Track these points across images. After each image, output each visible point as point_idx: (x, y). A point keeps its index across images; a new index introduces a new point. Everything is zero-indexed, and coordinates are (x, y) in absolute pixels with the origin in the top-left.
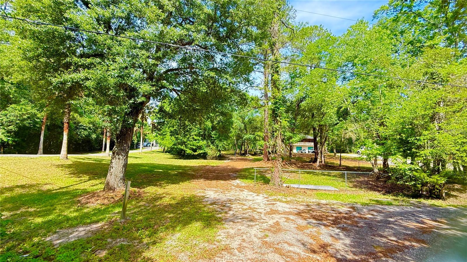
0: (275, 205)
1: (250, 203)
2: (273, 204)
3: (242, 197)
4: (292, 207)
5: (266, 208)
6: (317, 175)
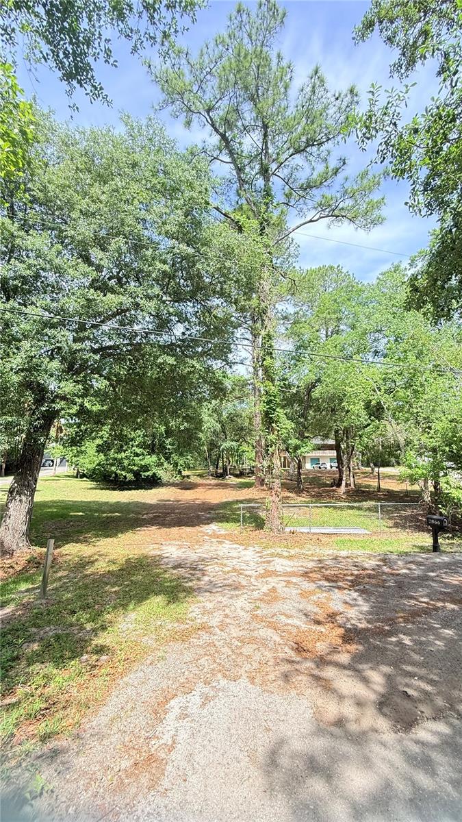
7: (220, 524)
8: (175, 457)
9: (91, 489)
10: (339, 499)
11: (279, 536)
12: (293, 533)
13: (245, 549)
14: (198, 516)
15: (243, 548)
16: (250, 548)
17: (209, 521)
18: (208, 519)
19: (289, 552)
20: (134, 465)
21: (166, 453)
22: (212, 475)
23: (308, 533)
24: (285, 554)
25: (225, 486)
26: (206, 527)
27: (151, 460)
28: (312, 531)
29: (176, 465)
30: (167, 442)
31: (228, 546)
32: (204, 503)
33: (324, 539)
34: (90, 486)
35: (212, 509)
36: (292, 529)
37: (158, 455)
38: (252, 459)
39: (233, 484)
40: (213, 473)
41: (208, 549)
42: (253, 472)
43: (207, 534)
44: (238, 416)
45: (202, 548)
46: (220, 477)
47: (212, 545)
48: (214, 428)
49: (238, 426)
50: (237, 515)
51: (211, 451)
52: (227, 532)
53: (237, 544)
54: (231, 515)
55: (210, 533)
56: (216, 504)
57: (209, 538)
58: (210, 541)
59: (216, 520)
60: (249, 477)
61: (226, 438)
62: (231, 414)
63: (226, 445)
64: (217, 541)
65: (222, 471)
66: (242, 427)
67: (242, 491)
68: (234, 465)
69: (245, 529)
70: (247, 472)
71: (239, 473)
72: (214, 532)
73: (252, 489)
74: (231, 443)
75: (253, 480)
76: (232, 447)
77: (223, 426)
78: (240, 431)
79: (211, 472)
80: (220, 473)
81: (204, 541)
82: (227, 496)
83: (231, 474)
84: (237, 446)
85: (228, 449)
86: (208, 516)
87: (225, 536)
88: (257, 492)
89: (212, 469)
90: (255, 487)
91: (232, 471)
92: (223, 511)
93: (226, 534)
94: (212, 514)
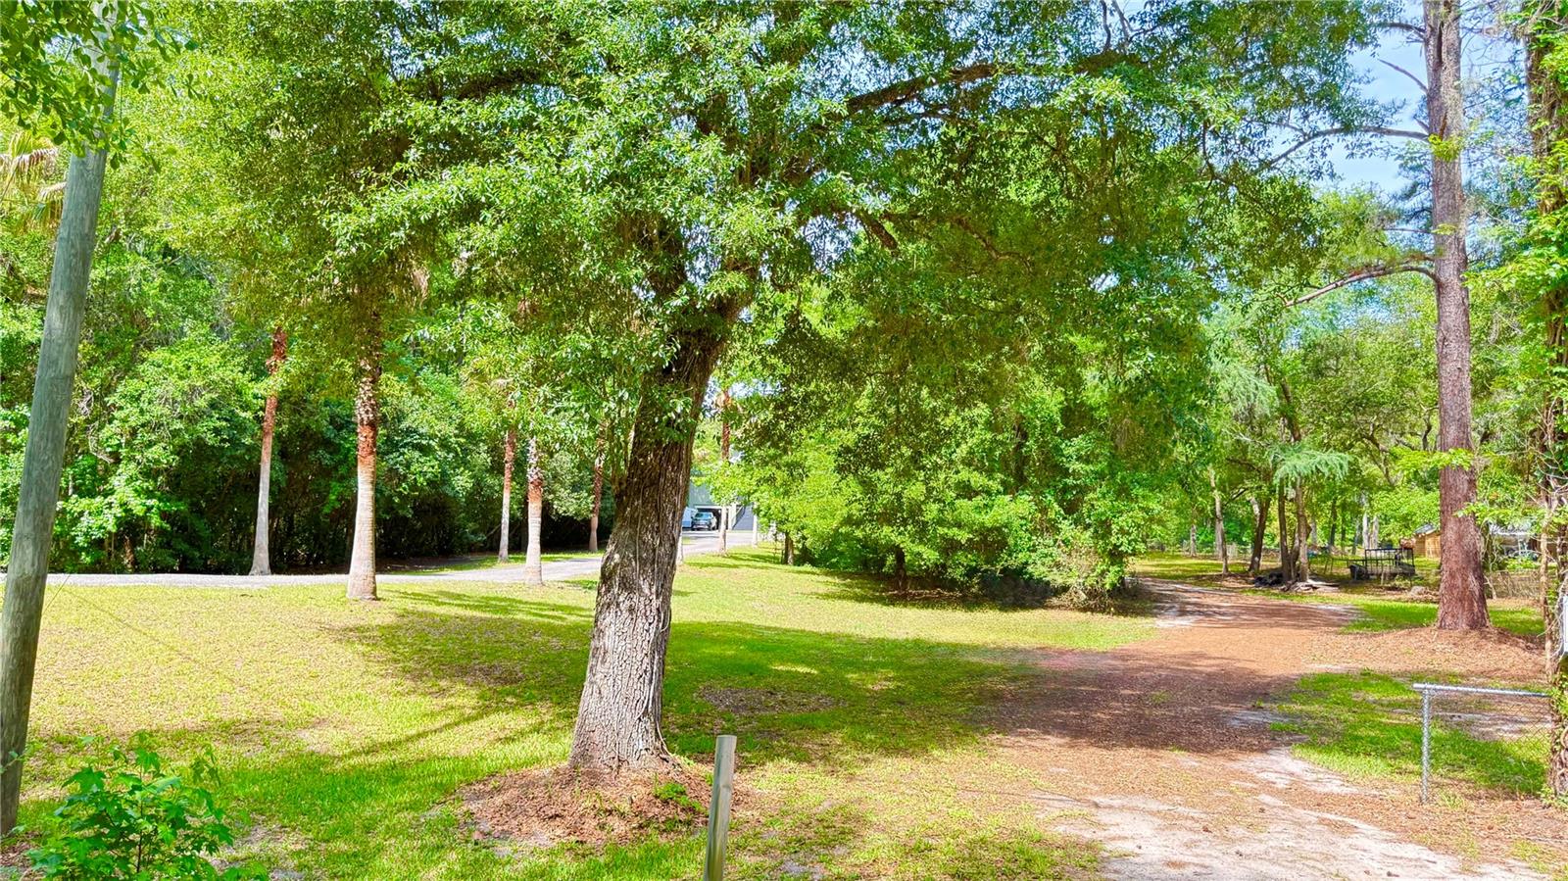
7: (1315, 756)
8: (1099, 502)
9: (827, 596)
13: (1467, 869)
14: (1215, 719)
16: (1488, 866)
17: (1267, 739)
18: (1258, 730)
20: (959, 525)
21: (1066, 489)
22: (1242, 576)
25: (1304, 617)
26: (1259, 759)
27: (1012, 510)
29: (1103, 528)
30: (1071, 451)
31: (1376, 846)
32: (1226, 675)
34: (823, 589)
35: (1266, 696)
37: (1038, 492)
38: (1406, 521)
39: (1335, 613)
40: (1241, 568)
41: (1291, 849)
42: (1409, 573)
43: (1269, 787)
44: (1345, 353)
45: (1260, 841)
46: (1271, 585)
47: (1305, 833)
48: (1248, 400)
49: (1346, 392)
50: (1383, 727)
51: (1233, 486)
52: (1354, 790)
53: (1419, 843)
54: (1354, 727)
55: (1281, 784)
56: (1279, 679)
57: (1281, 804)
58: (1287, 815)
59: (1295, 740)
60: (1394, 588)
61: (1298, 439)
62: (1314, 346)
63: (1297, 463)
64: (1321, 821)
65: (1277, 563)
66: (1365, 396)
67: (1379, 639)
68: (1322, 542)
69: (1439, 785)
70: (1387, 570)
71: (1347, 572)
72: (1295, 782)
73: (1423, 633)
74: (1322, 456)
75: (1413, 600)
76: (1325, 470)
77: (1283, 392)
78: (1355, 411)
79: (1232, 565)
80: (1267, 570)
81: (1262, 810)
82: (1318, 654)
83: (1316, 577)
84: (1346, 467)
85: (1307, 477)
86: (1254, 718)
87: (1349, 804)
88: (1450, 650)
89: (1237, 555)
90: (1441, 626)
91: (1317, 567)
92: (1314, 708)
93: (1353, 798)
94: (1269, 715)
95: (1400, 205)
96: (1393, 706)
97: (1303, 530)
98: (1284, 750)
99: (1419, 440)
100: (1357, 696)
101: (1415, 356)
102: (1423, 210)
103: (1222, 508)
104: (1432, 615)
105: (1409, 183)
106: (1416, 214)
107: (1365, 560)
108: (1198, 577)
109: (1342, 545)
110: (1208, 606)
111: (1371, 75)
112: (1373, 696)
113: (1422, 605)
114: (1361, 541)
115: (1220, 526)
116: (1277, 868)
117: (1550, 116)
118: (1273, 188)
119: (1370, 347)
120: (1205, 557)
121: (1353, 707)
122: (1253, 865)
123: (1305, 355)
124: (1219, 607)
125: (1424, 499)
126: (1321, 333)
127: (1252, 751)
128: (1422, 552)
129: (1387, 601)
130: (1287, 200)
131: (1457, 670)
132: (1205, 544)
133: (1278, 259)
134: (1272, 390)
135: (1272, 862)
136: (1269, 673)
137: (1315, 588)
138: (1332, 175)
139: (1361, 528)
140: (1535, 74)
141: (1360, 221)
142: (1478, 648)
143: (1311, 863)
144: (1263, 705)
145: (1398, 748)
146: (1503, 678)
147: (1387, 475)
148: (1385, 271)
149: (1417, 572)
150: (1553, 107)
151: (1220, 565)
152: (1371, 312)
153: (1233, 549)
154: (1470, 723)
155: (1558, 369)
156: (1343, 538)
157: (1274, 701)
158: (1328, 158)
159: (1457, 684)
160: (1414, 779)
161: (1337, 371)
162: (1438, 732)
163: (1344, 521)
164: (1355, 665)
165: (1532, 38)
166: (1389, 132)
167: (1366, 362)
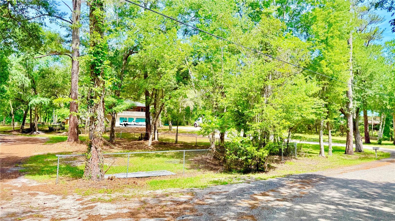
0: (94, 209)
1: (53, 212)
2: (92, 207)
3: (35, 205)
4: (119, 206)
5: (81, 216)
6: (150, 157)
7: (31, 177)
10: (148, 149)
11: (98, 182)
12: (112, 179)
13: (63, 198)
14: (2, 171)
15: (60, 197)
16: (68, 196)
17: (18, 174)
18: (15, 172)
19: (110, 196)
22: (18, 131)
23: (125, 178)
24: (107, 198)
25: (35, 141)
26: (14, 180)
28: (129, 176)
31: (42, 197)
32: (9, 158)
33: (139, 182)
35: (20, 163)
36: (111, 176)
38: (63, 117)
39: (43, 139)
40: (18, 129)
41: (18, 203)
42: (63, 129)
43: (16, 188)
44: (50, 73)
45: (10, 203)
46: (27, 133)
47: (23, 198)
48: (22, 83)
49: (50, 83)
50: (50, 167)
51: (17, 106)
52: (40, 184)
53: (53, 194)
54: (43, 168)
55: (19, 186)
56: (25, 158)
57: (18, 191)
58: (20, 194)
59: (26, 174)
60: (59, 132)
61: (36, 94)
62: (42, 70)
63: (35, 101)
64: (29, 194)
65: (29, 127)
66: (55, 84)
67: (53, 145)
68: (42, 121)
69: (61, 179)
70: (58, 128)
71: (48, 129)
72: (24, 185)
73: (64, 143)
74: (42, 99)
75: (63, 135)
76: (43, 103)
77: (33, 82)
78: (52, 88)
79: (15, 128)
80: (26, 129)
81: (12, 194)
82: (37, 150)
83: (39, 130)
84: (49, 103)
85: (38, 104)
86: (14, 169)
87: (38, 188)
88: (70, 146)
89: (17, 125)
90: (68, 141)
91: (40, 128)
92: (34, 164)
93: (39, 186)
94: (19, 168)
95: (65, 38)
96: (54, 161)
97: (36, 118)
98: (22, 177)
99: (68, 96)
100: (45, 160)
101: (67, 76)
102: (71, 41)
103: (13, 112)
104: (66, 138)
105: (68, 33)
106: (69, 42)
107: (53, 126)
108: (4, 132)
109: (48, 122)
110: (6, 139)
111: (60, 4)
112: (49, 159)
113: (65, 136)
114: (53, 121)
115: (13, 117)
116: (13, 209)
117: (93, 25)
118: (29, 25)
119: (57, 73)
120: (8, 126)
121: (43, 163)
122: (6, 210)
123: (40, 72)
124: (10, 139)
125: (67, 111)
126: (44, 67)
127: (12, 178)
128: (67, 123)
129: (57, 136)
130: (33, 29)
131: (71, 151)
132: (9, 122)
133: (29, 45)
134: (29, 81)
135: (12, 208)
136: (22, 156)
137: (39, 133)
138: (45, 26)
139: (53, 118)
140: (91, 15)
141: (52, 39)
142: (76, 145)
143: (24, 205)
144: (18, 165)
145: (53, 172)
146: (81, 152)
147: (60, 105)
148: (60, 54)
149: (65, 128)
150: (94, 23)
151: (12, 128)
152: (57, 64)
153: (16, 124)
154: (71, 163)
155: (91, 82)
156: (48, 120)
157: (22, 164)
158: (44, 21)
159: (70, 154)
160: (56, 179)
161: (48, 77)
162: (63, 166)
163: (49, 116)
164: (46, 152)
165: (91, 7)
166: (63, 20)
167: (56, 76)
